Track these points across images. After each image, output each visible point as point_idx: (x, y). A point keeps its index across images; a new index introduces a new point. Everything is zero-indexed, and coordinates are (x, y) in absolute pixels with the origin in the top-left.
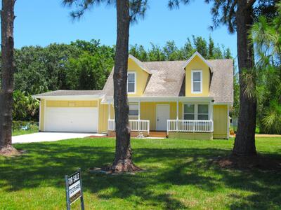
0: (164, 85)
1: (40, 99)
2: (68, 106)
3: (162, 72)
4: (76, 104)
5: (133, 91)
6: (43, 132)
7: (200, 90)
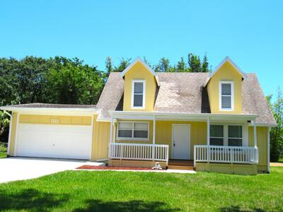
0: (179, 99)
1: (10, 112)
2: (50, 123)
3: (172, 84)
4: (60, 120)
5: (141, 105)
6: (13, 157)
7: (230, 107)
